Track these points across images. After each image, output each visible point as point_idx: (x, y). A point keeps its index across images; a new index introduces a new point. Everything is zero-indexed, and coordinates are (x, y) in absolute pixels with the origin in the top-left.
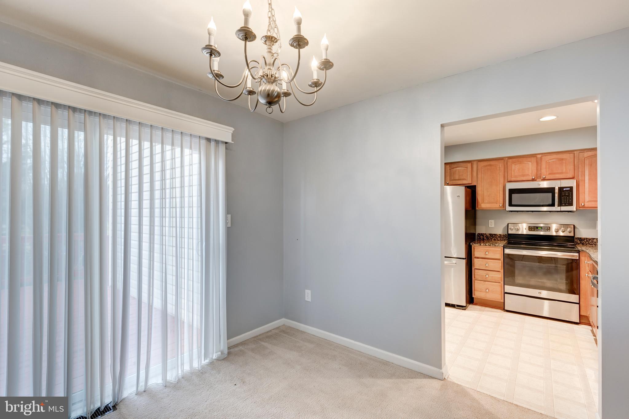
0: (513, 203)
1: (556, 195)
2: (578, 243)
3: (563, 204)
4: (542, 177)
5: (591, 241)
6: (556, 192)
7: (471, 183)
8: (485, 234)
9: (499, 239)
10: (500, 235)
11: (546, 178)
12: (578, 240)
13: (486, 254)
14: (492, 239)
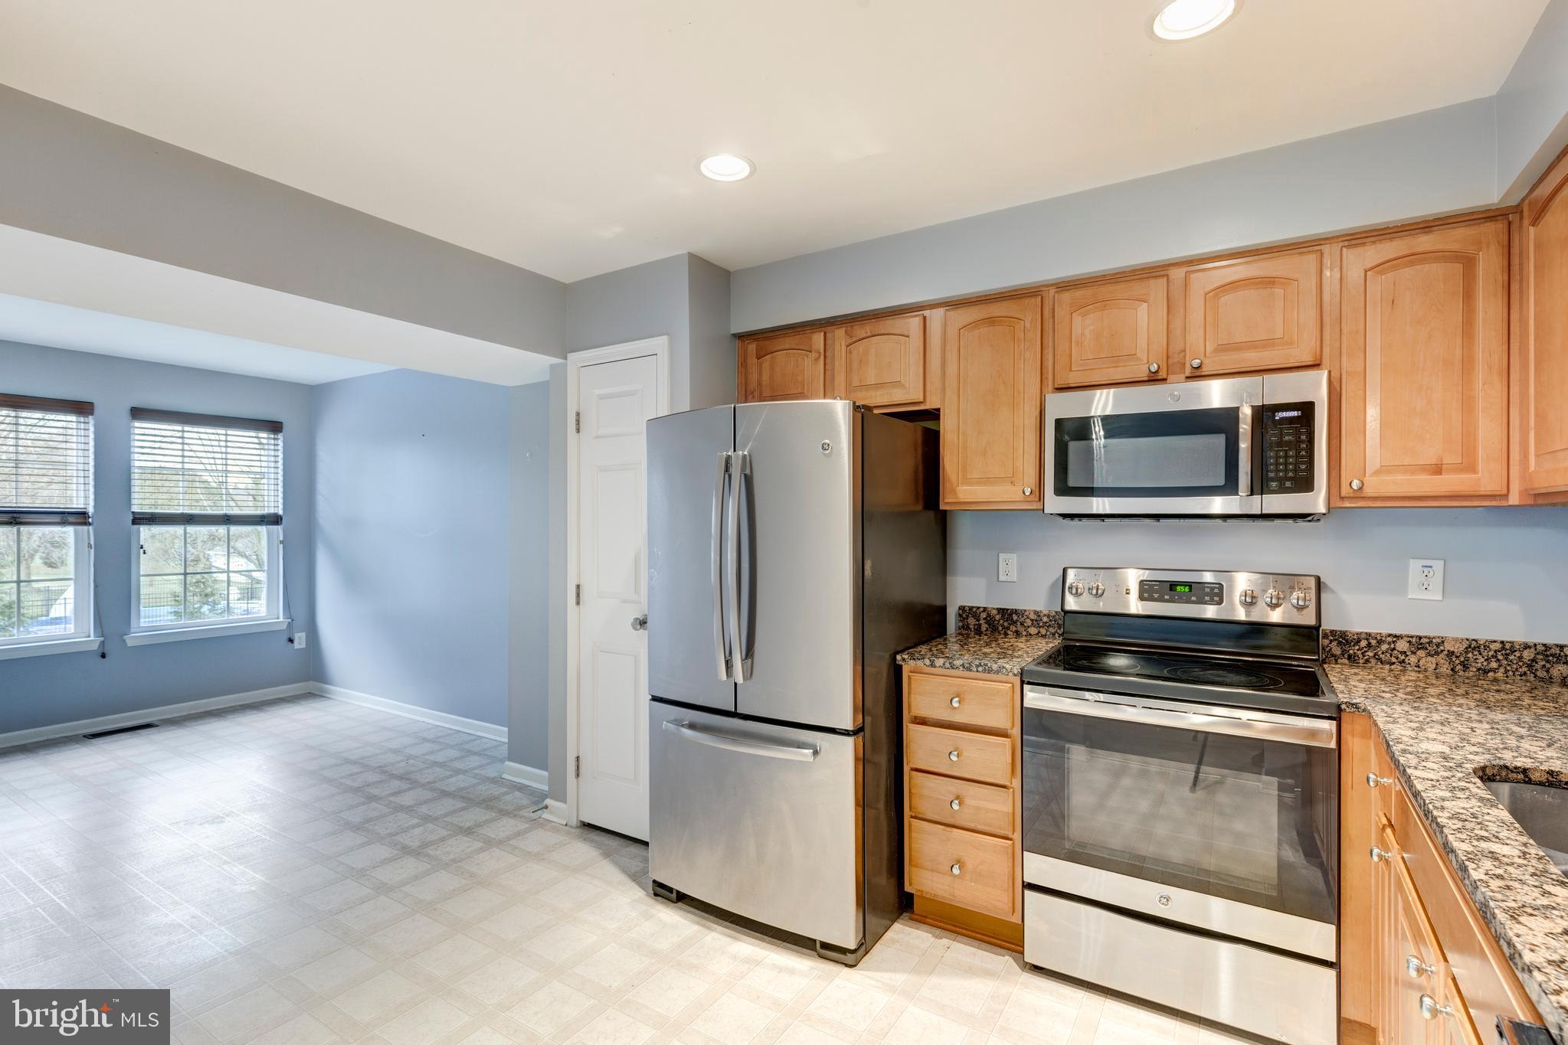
0: (1072, 483)
1: (1244, 445)
2: (1333, 655)
3: (1274, 484)
4: (1188, 366)
5: (1384, 647)
6: (1241, 430)
7: (921, 399)
8: (985, 609)
9: (1033, 630)
10: (1036, 613)
11: (1205, 370)
12: (1331, 641)
13: (955, 708)
14: (1008, 628)
